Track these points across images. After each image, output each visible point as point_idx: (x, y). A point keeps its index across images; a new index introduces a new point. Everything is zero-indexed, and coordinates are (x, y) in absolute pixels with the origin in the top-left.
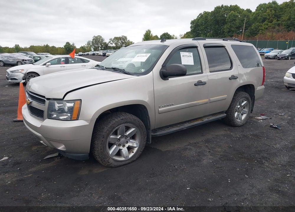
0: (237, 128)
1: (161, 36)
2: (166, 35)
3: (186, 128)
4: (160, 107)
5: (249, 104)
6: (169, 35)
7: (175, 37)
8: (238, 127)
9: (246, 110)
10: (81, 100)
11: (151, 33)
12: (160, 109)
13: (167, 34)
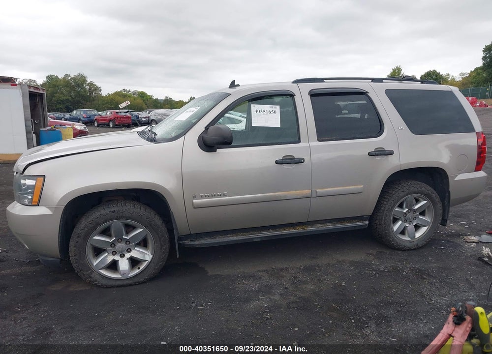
0: (400, 252)
1: (422, 76)
2: (433, 75)
3: (259, 240)
4: (195, 197)
5: (435, 208)
6: (439, 74)
7: (450, 78)
8: (401, 250)
9: (427, 218)
10: (45, 176)
11: (402, 73)
12: (194, 201)
13: (435, 72)
